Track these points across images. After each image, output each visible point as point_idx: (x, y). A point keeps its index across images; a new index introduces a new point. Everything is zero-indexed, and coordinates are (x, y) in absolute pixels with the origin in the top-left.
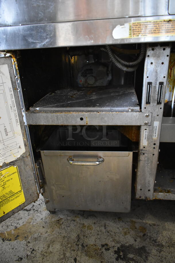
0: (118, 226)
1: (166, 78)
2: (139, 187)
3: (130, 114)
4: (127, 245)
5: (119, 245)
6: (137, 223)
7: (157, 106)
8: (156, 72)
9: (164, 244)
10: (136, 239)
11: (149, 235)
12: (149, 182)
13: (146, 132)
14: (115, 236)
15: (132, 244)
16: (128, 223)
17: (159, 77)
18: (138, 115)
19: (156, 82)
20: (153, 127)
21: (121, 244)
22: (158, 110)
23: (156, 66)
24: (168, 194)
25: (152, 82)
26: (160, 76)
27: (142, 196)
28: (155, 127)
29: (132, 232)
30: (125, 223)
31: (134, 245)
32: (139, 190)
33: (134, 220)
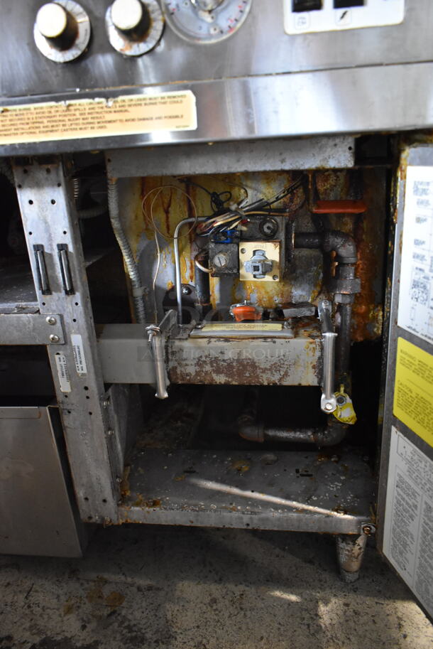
0: (61, 592)
1: (69, 235)
2: (80, 494)
3: (15, 319)
4: (59, 638)
5: (37, 639)
6: (110, 583)
7: (66, 298)
8: (46, 222)
9: (148, 636)
10: (88, 623)
11: (124, 612)
12: (98, 479)
13: (60, 361)
14: (41, 615)
15: (72, 637)
16: (88, 584)
17: (55, 233)
18: (31, 320)
19: (51, 245)
20: (72, 349)
21: (44, 637)
22: (70, 307)
23: (42, 209)
24: (152, 509)
25: (43, 244)
26: (56, 229)
27: (93, 516)
28: (76, 347)
29: (87, 607)
30: (82, 584)
31: (77, 638)
32: (83, 500)
33: (106, 576)
